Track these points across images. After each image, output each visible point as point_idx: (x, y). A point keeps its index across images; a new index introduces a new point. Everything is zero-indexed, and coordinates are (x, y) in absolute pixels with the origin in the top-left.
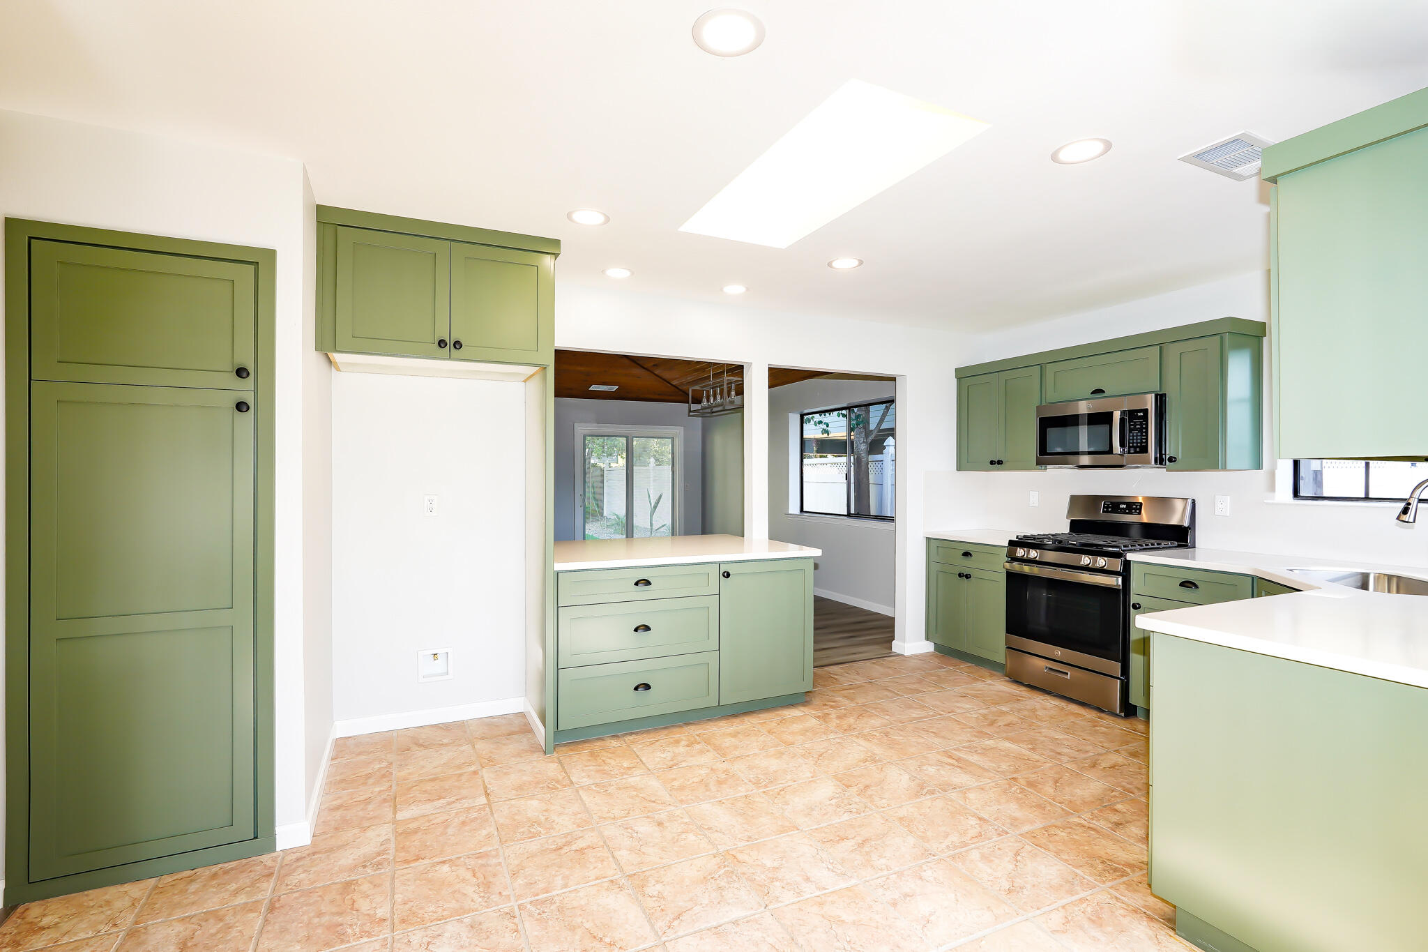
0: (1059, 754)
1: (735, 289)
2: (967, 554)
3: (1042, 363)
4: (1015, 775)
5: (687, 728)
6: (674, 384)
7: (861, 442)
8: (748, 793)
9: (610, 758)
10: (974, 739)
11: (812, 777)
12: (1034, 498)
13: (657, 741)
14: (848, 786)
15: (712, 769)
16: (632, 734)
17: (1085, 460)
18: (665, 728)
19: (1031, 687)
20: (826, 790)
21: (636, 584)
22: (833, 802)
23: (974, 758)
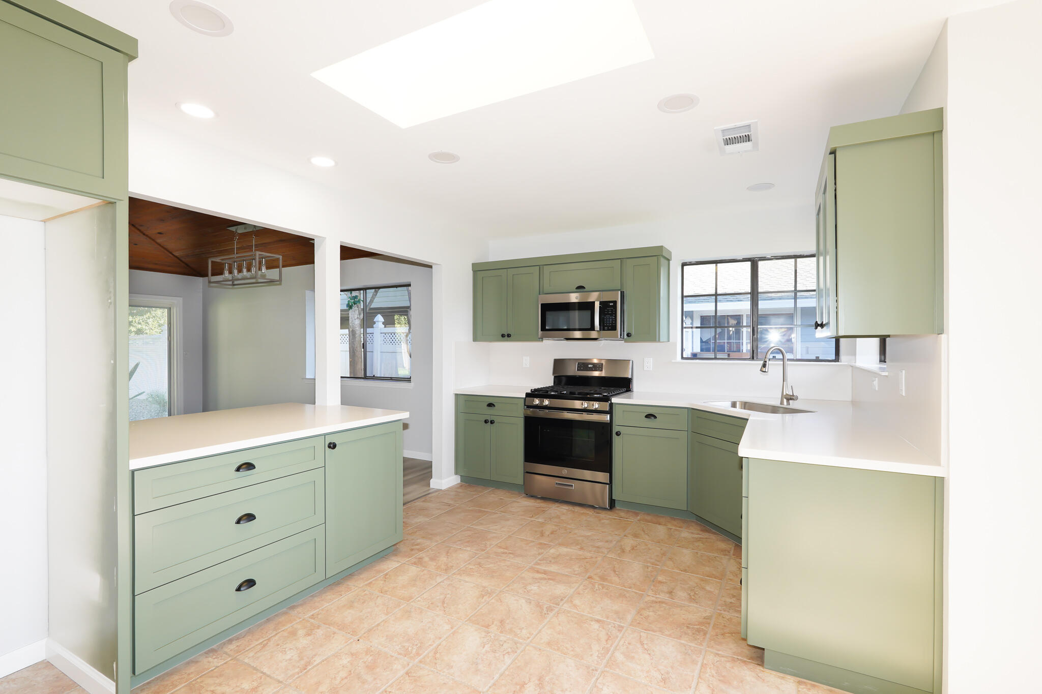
0: (598, 547)
1: (323, 162)
2: (490, 405)
3: (541, 265)
4: (588, 575)
5: (294, 613)
6: (177, 255)
7: (356, 318)
8: (406, 669)
9: (220, 685)
10: (541, 551)
11: (452, 628)
12: (526, 361)
13: (269, 640)
14: (488, 626)
15: (352, 654)
16: (230, 641)
17: (578, 334)
18: (268, 620)
19: (544, 499)
20: (472, 639)
21: (238, 469)
22: (487, 647)
23: (553, 568)
